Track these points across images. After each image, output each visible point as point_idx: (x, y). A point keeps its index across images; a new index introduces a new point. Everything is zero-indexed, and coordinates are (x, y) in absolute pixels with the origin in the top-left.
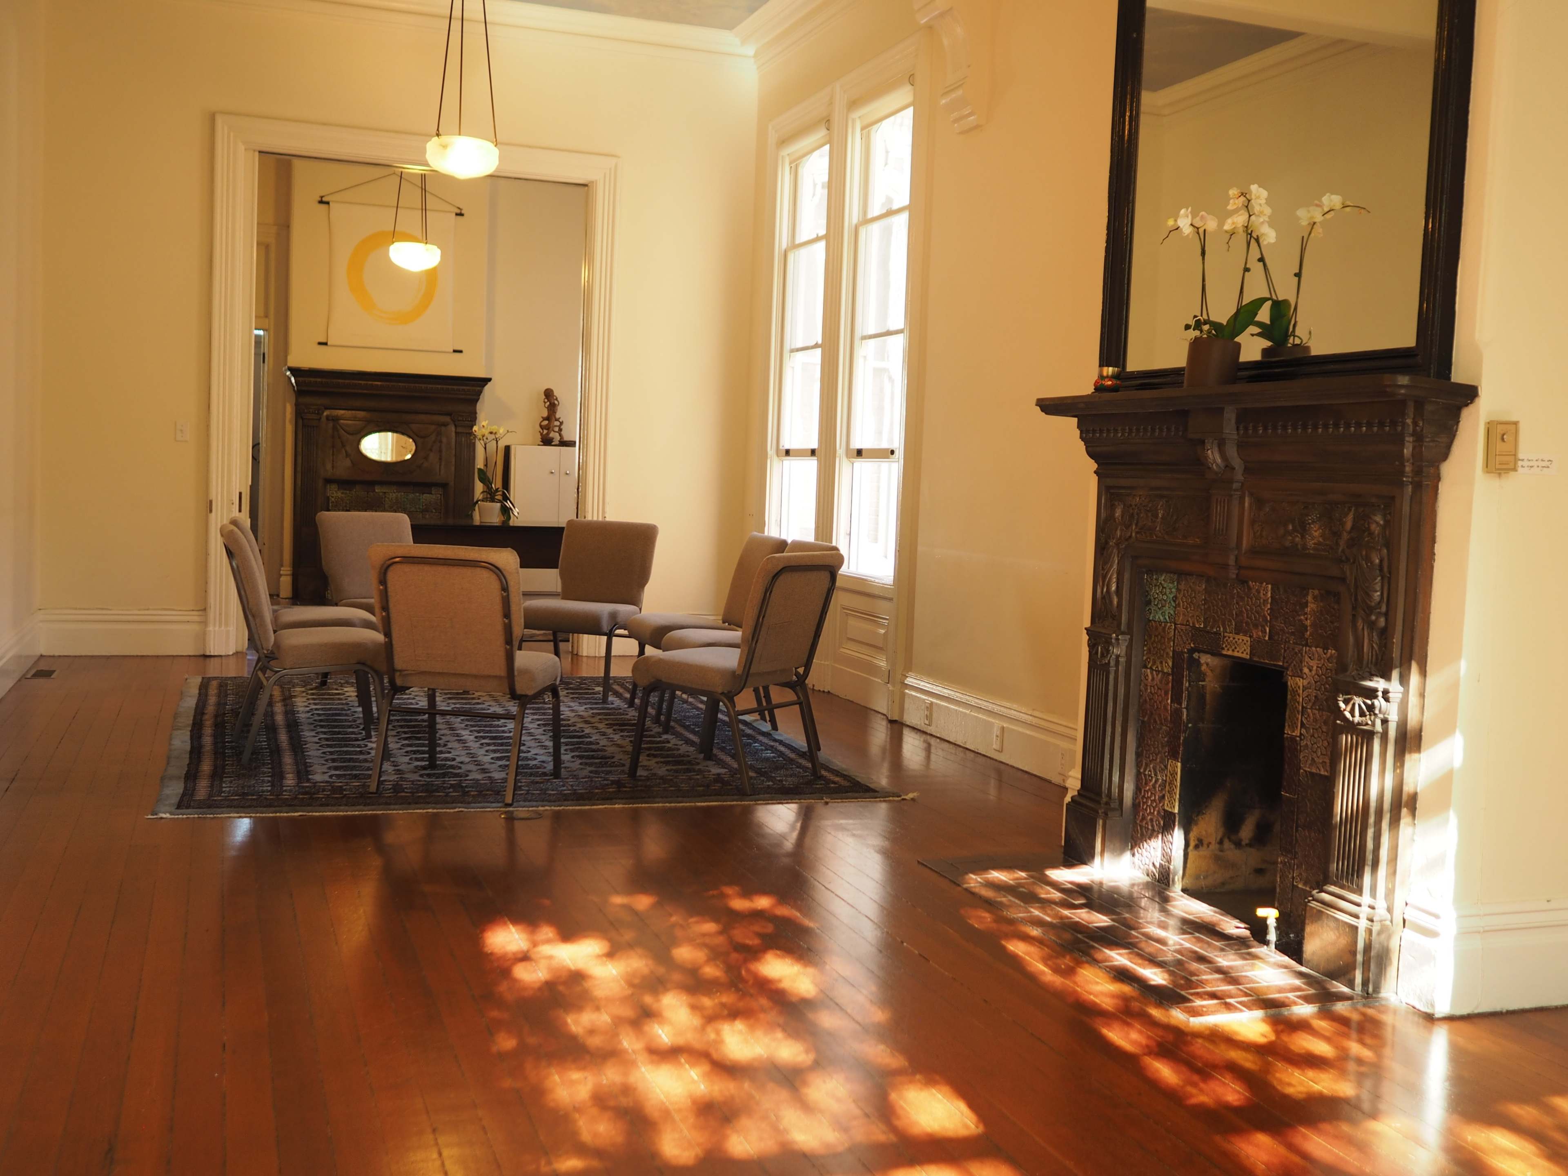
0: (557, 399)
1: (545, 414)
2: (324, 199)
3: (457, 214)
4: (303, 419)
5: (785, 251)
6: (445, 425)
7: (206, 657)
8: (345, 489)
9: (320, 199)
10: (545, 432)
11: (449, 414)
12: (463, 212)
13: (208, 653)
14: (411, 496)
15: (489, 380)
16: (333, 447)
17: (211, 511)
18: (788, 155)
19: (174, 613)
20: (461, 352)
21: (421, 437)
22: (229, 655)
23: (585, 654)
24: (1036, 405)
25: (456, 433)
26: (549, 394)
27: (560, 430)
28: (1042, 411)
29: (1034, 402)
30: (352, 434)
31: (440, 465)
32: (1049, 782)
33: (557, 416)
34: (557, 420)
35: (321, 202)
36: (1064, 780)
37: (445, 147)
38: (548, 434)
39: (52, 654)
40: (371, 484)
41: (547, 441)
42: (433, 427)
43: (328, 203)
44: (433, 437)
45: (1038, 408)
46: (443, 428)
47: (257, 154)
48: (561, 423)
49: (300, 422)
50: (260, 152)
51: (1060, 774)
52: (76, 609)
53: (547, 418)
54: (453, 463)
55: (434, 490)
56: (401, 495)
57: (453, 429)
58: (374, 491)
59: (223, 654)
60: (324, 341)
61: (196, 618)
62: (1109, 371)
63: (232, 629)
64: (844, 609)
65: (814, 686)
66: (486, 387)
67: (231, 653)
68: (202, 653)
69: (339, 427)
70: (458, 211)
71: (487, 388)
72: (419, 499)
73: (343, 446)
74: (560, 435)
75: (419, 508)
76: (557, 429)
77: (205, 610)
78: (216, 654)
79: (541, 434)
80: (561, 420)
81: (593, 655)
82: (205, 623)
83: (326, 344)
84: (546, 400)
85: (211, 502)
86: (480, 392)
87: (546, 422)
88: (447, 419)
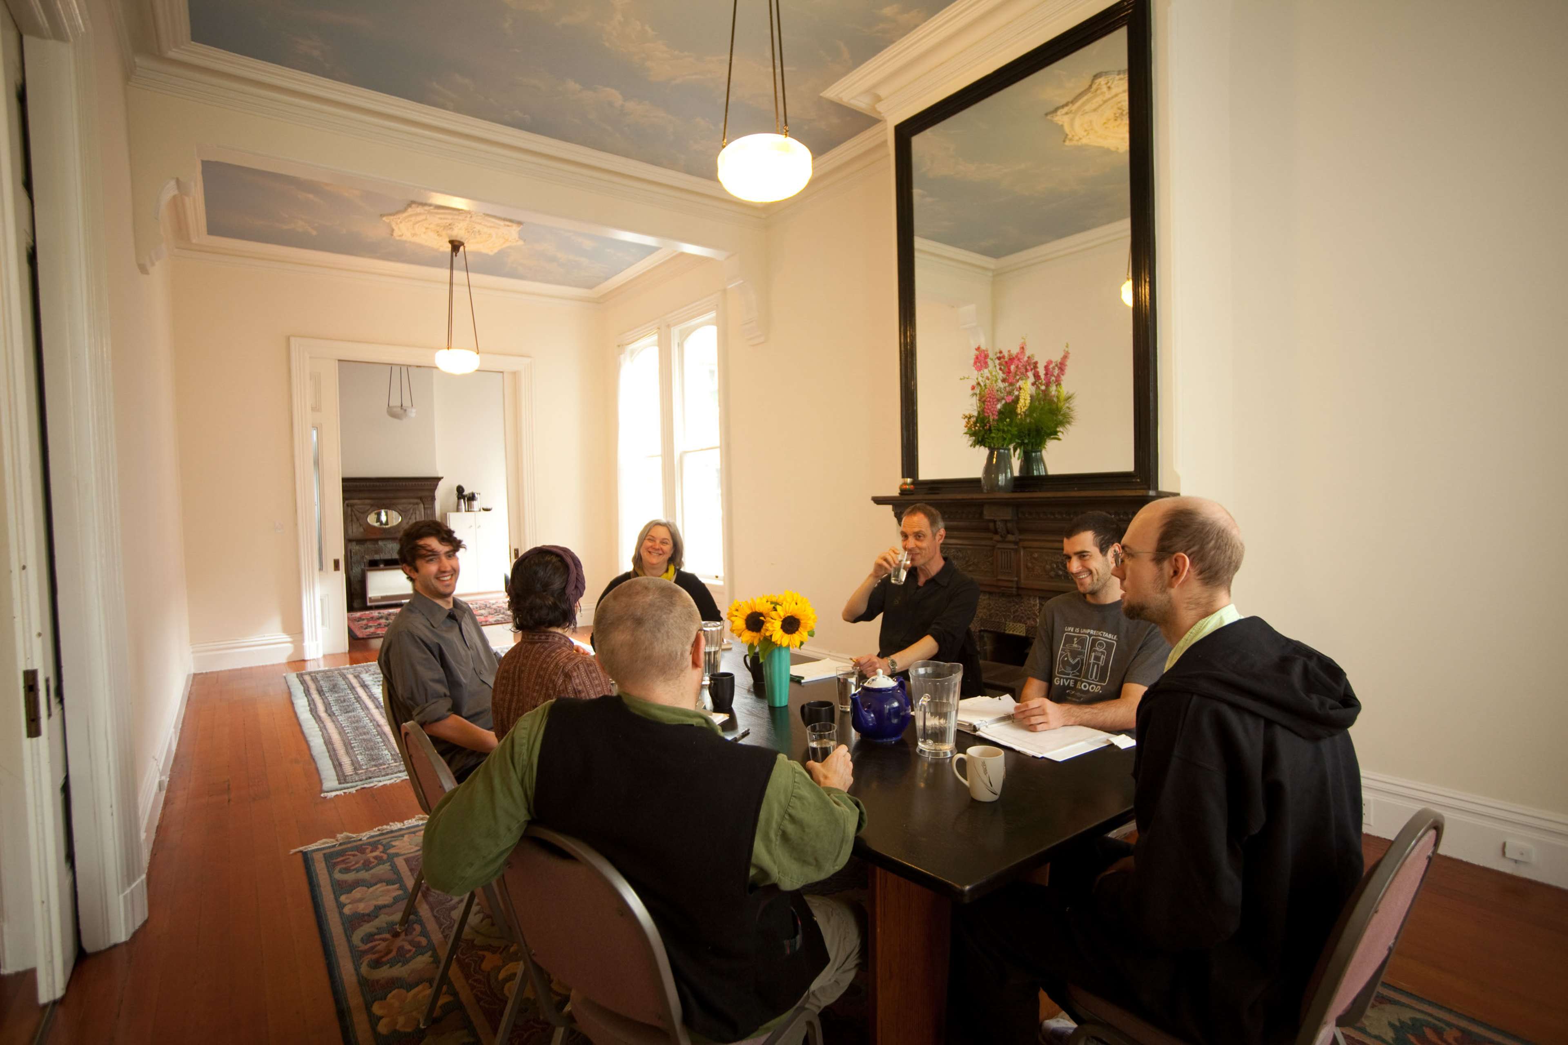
6: (417, 504)
8: (361, 545)
11: (417, 498)
15: (442, 478)
16: (352, 521)
21: (404, 512)
24: (871, 500)
25: (424, 508)
29: (870, 498)
30: (362, 513)
40: (376, 541)
42: (411, 506)
44: (411, 511)
45: (872, 502)
46: (416, 506)
47: (337, 361)
50: (339, 360)
57: (422, 506)
58: (378, 544)
62: (909, 480)
66: (439, 483)
73: (358, 520)
86: (437, 485)
88: (419, 501)
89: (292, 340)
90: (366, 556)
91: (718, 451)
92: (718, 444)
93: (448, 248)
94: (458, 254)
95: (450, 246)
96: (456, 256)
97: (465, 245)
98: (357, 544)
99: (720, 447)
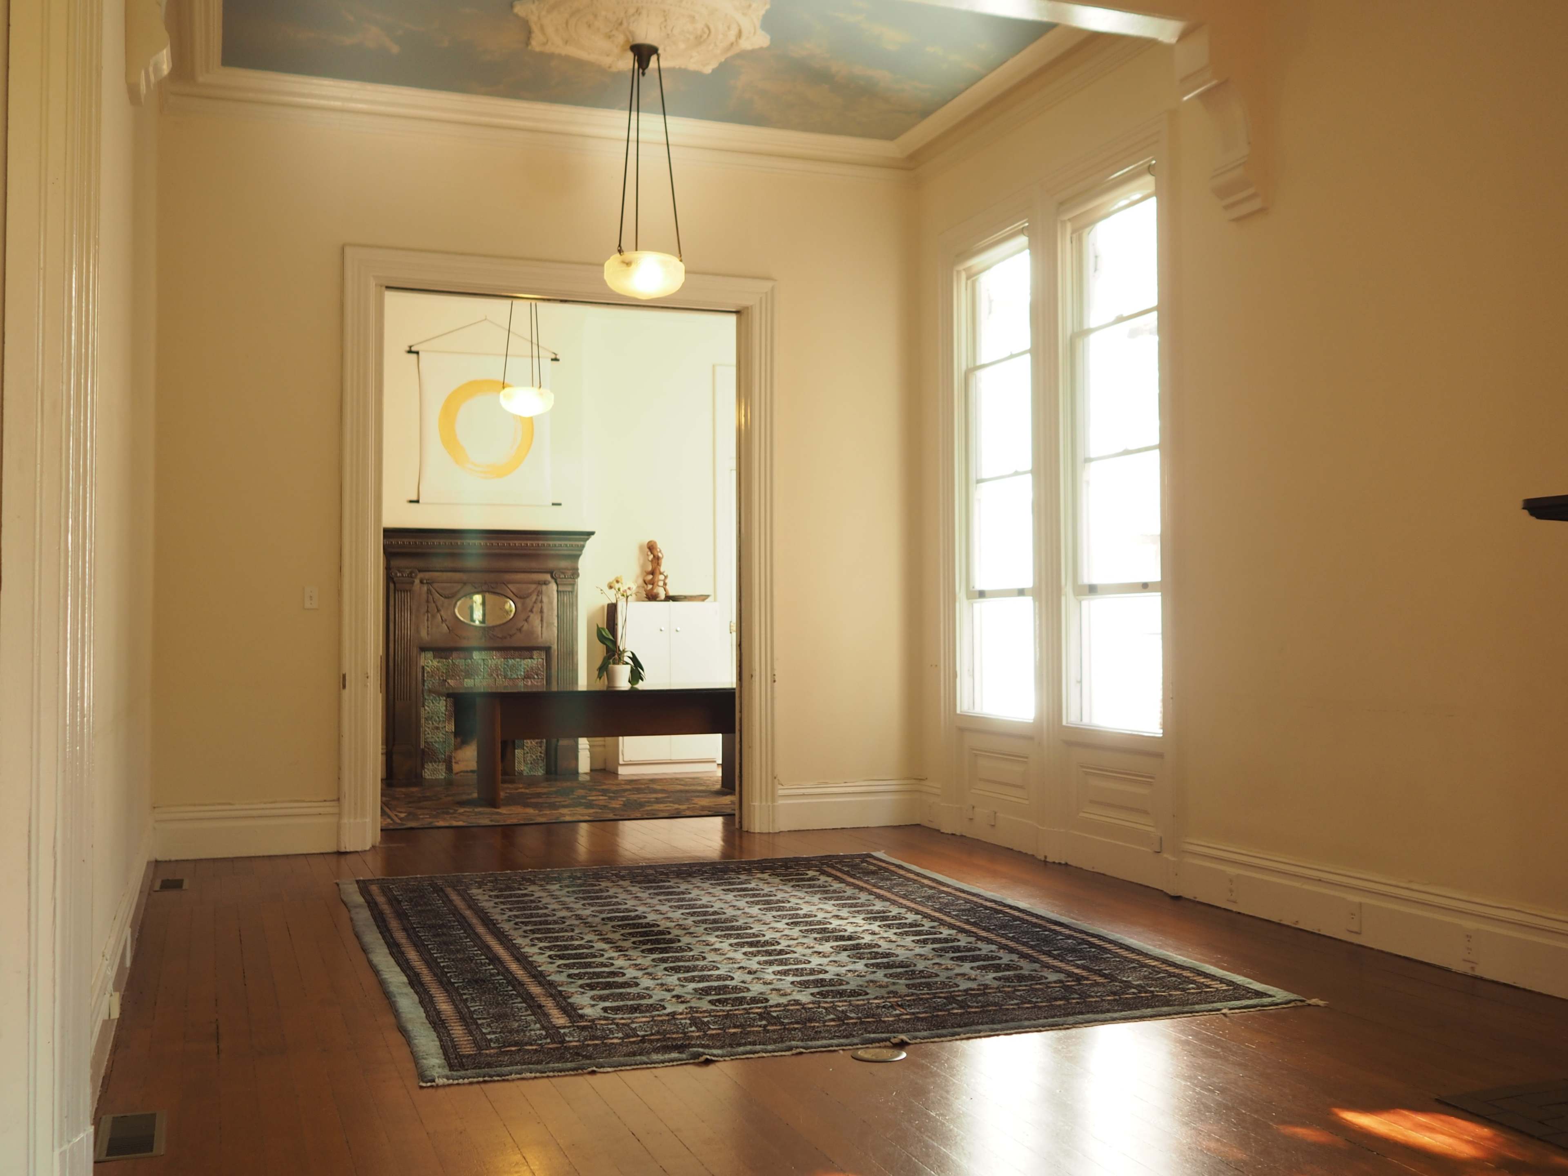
0: (660, 551)
1: (650, 568)
2: (413, 349)
3: (552, 360)
4: (394, 583)
5: (966, 373)
6: (546, 583)
7: (340, 854)
8: (441, 658)
9: (408, 349)
10: (650, 587)
11: (546, 572)
12: (558, 357)
13: (343, 850)
14: (511, 662)
15: (591, 534)
16: (428, 612)
17: (344, 687)
18: (964, 270)
19: (305, 804)
20: (560, 504)
21: (520, 598)
22: (365, 851)
23: (757, 831)
24: (1524, 508)
25: (557, 591)
26: (651, 547)
27: (665, 584)
28: (1532, 514)
29: (1520, 504)
30: (445, 597)
31: (542, 627)
32: (1448, 970)
33: (662, 569)
34: (661, 573)
35: (410, 352)
36: (1473, 968)
37: (628, 264)
38: (652, 589)
39: (167, 859)
40: (469, 650)
41: (652, 597)
42: (534, 586)
43: (417, 353)
44: (534, 597)
45: (1526, 512)
46: (544, 587)
47: (384, 289)
48: (666, 577)
49: (392, 586)
50: (387, 288)
51: (1464, 960)
52: (195, 805)
53: (653, 573)
54: (556, 624)
55: (535, 654)
56: (501, 662)
57: (554, 587)
58: (471, 658)
59: (359, 849)
60: (415, 498)
61: (331, 810)
63: (368, 820)
64: (1082, 767)
65: (1046, 857)
66: (588, 543)
67: (368, 848)
68: (335, 850)
69: (434, 591)
70: (553, 357)
71: (590, 544)
72: (520, 665)
73: (438, 611)
74: (665, 590)
75: (520, 675)
76: (661, 583)
77: (338, 800)
78: (352, 850)
79: (646, 591)
80: (665, 574)
81: (767, 831)
82: (340, 815)
83: (418, 501)
84: (649, 553)
85: (344, 676)
86: (583, 546)
87: (650, 577)
88: (548, 577)
89: (348, 251)
90: (449, 681)
91: (1156, 453)
92: (1155, 439)
93: (628, 62)
94: (646, 71)
95: (630, 55)
96: (643, 74)
97: (659, 52)
98: (434, 657)
99: (1161, 446)
